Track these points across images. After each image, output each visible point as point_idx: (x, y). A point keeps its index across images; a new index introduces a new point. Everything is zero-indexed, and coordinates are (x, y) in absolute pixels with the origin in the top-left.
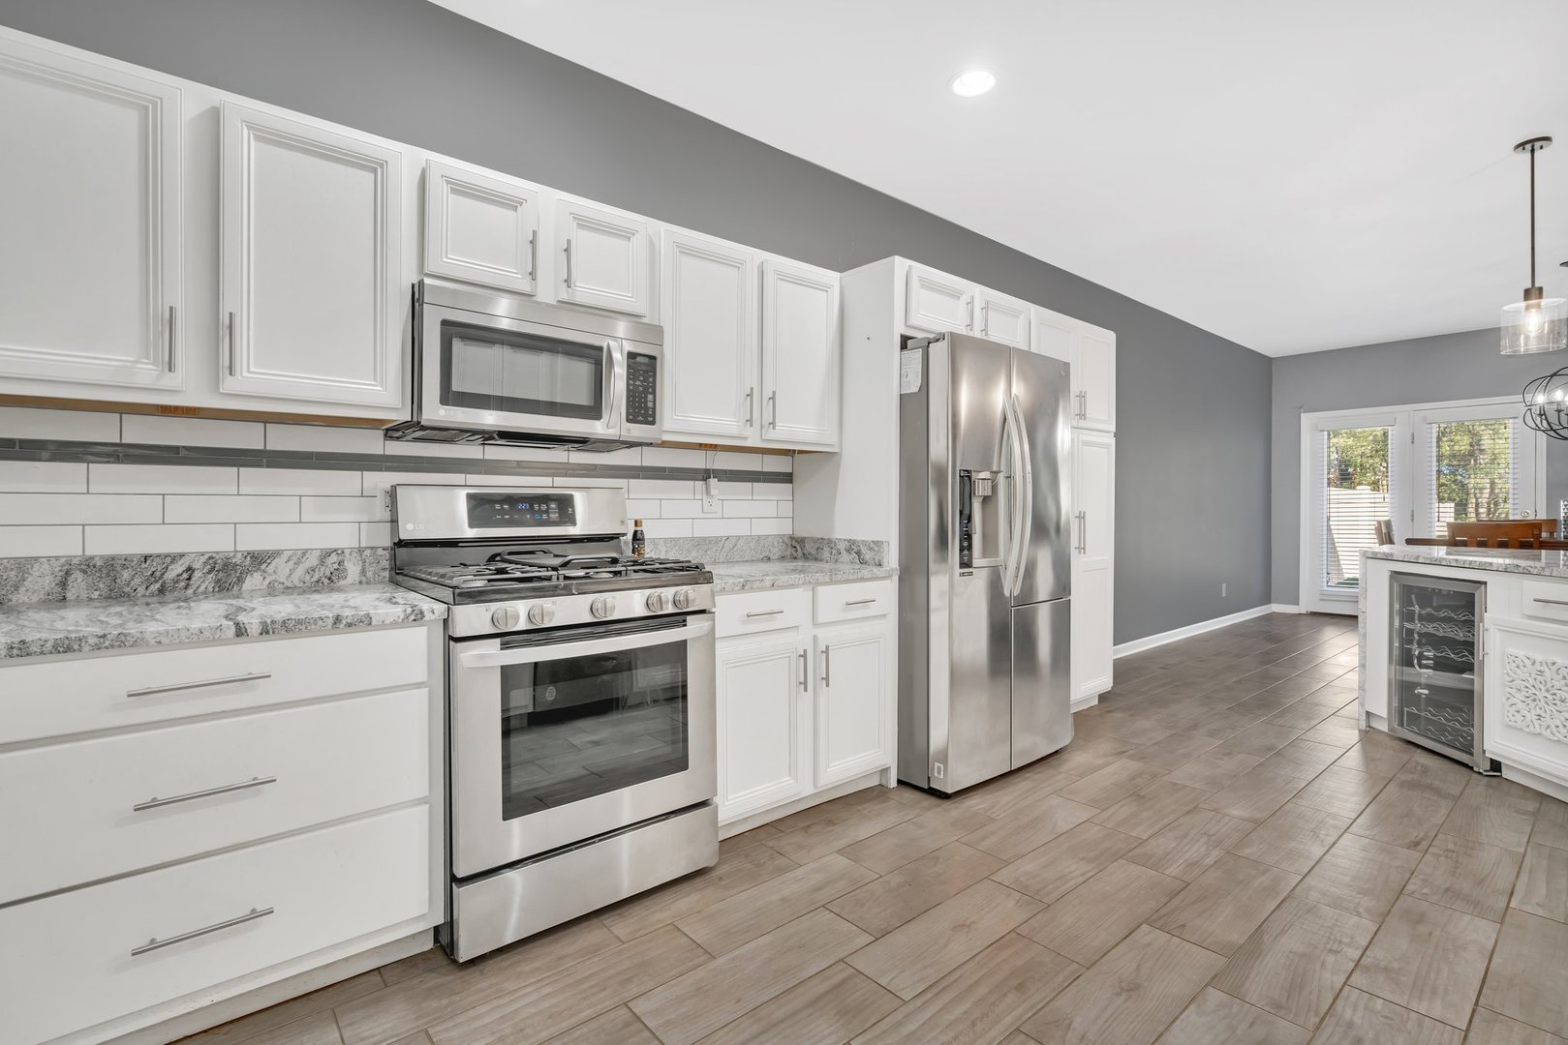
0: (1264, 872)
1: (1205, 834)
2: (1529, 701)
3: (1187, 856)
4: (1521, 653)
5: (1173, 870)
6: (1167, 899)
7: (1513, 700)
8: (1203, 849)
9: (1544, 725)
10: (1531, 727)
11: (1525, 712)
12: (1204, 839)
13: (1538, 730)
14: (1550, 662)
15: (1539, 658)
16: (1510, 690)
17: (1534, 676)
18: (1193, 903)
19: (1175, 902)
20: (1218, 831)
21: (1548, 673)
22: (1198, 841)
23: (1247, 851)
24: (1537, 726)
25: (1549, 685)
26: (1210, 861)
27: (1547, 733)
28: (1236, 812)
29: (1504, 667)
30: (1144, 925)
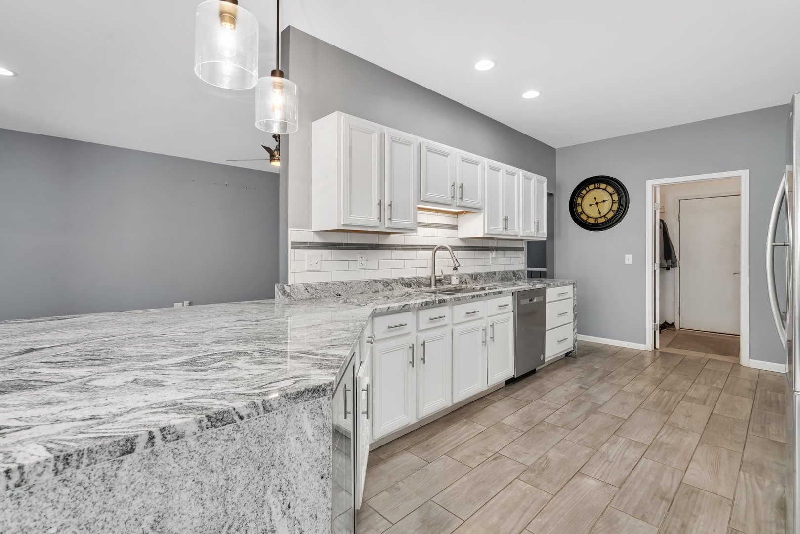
0: (581, 440)
1: (611, 462)
3: (618, 447)
5: (622, 440)
6: (622, 427)
8: (610, 452)
12: (610, 458)
18: (610, 426)
19: (618, 426)
20: (604, 464)
22: (614, 457)
23: (588, 451)
26: (606, 445)
28: (592, 482)
30: (626, 419)
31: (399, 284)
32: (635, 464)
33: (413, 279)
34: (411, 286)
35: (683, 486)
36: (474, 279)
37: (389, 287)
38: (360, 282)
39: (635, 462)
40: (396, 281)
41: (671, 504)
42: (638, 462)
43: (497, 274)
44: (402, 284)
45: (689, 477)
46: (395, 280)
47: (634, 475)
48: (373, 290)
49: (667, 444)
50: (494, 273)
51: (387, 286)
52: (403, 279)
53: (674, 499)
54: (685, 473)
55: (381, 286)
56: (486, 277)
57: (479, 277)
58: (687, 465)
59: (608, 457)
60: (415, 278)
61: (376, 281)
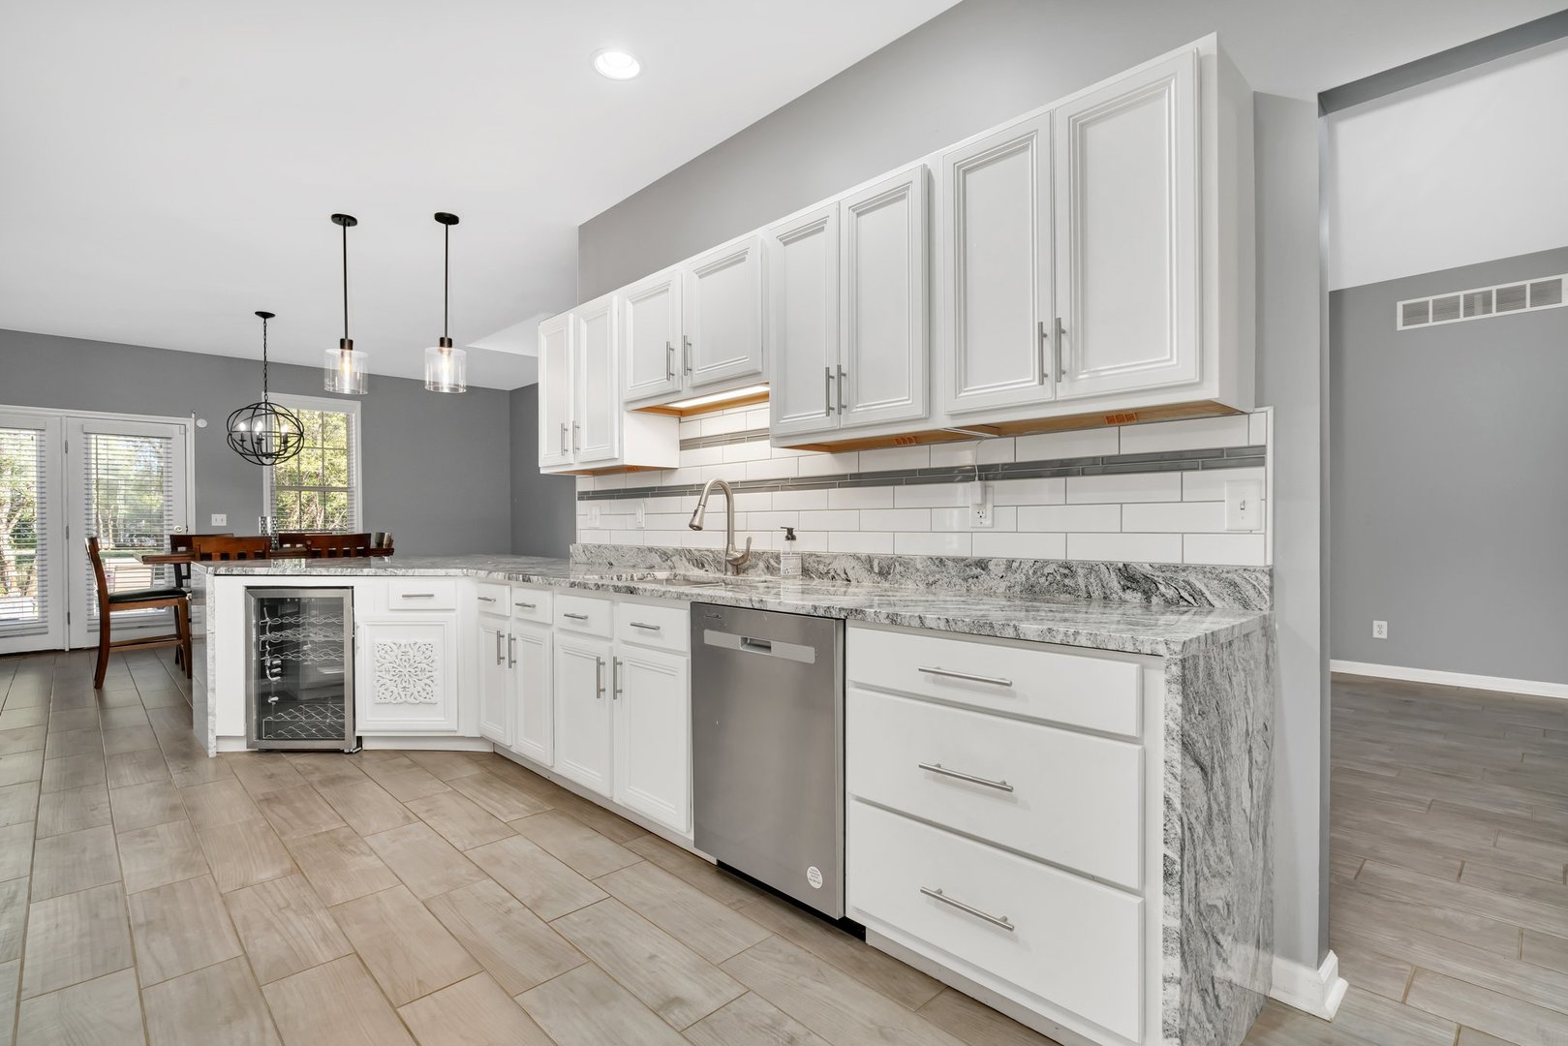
2: (396, 678)
4: (389, 641)
7: (382, 681)
9: (409, 694)
10: (399, 698)
11: (392, 688)
13: (404, 699)
14: (412, 643)
15: (403, 642)
16: (380, 674)
17: (399, 657)
21: (411, 653)
24: (403, 696)
25: (412, 661)
27: (412, 700)
29: (375, 656)
31: (684, 558)
32: (241, 935)
33: (706, 553)
34: (703, 566)
35: (129, 962)
36: (880, 573)
37: (669, 563)
38: (631, 549)
39: (246, 937)
40: (679, 552)
41: (130, 926)
42: (240, 941)
43: (996, 569)
44: (689, 560)
45: (124, 985)
46: (677, 550)
47: (224, 921)
48: (648, 565)
49: (228, 1020)
50: (982, 564)
51: (666, 560)
52: (689, 551)
53: (131, 936)
54: (139, 985)
55: (656, 559)
56: (933, 573)
57: (899, 569)
58: (146, 1005)
59: (295, 911)
60: (712, 552)
61: (651, 550)
